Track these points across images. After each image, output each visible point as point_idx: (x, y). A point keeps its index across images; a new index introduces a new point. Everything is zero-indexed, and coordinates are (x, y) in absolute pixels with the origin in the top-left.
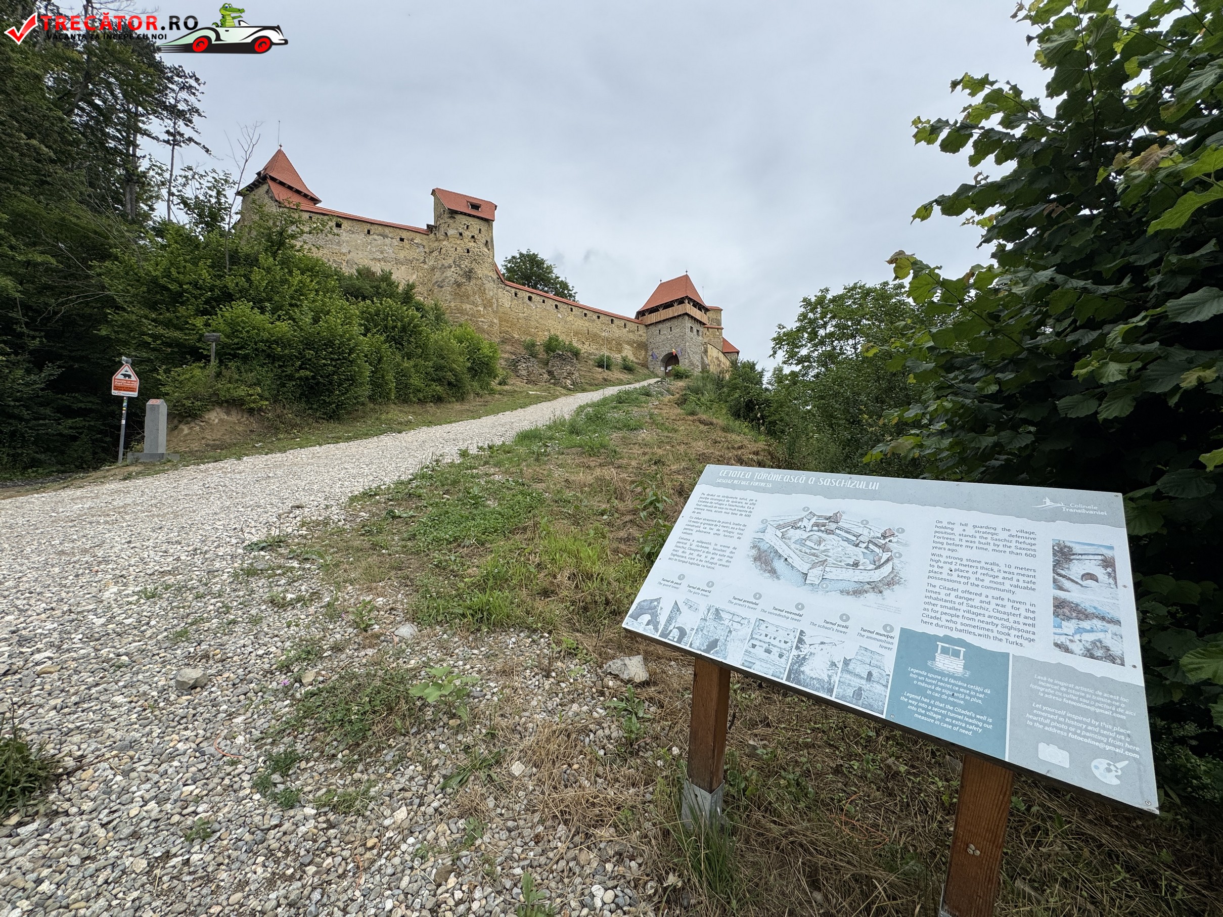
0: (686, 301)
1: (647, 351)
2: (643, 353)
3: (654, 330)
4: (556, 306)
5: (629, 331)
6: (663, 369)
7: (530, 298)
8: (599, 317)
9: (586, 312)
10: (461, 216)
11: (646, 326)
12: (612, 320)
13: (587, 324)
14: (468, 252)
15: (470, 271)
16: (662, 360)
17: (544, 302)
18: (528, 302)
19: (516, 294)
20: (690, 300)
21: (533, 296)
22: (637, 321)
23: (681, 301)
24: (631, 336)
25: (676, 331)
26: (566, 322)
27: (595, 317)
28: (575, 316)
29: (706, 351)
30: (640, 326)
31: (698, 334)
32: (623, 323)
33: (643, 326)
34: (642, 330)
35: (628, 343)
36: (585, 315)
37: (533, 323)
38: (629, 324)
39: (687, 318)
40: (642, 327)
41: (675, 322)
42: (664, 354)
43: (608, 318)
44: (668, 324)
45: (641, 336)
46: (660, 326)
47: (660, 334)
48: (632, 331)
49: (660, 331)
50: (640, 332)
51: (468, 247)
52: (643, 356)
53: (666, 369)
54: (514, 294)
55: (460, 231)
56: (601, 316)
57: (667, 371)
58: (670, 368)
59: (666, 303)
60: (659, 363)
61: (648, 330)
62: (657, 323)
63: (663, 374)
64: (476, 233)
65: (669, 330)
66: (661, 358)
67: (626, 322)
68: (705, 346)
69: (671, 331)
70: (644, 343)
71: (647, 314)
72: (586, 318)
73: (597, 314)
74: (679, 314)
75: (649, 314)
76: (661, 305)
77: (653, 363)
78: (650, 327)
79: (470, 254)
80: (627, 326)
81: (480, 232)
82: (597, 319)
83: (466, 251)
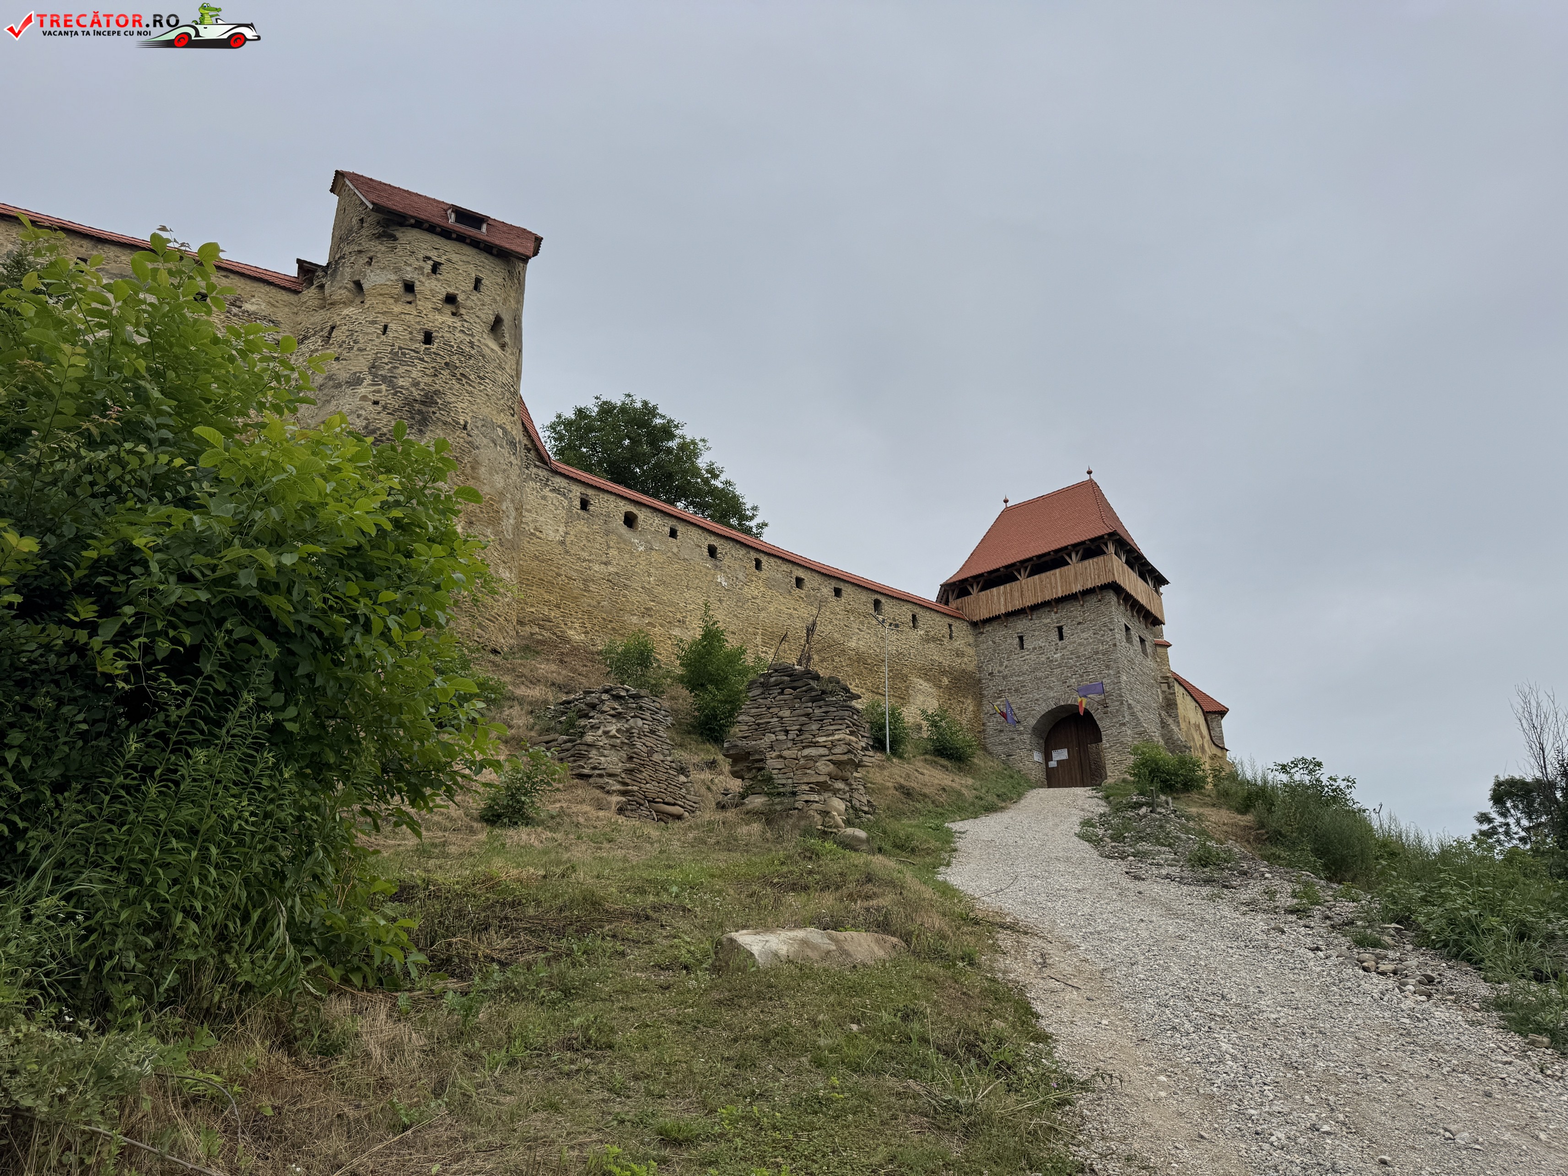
1: (979, 698)
2: (970, 705)
3: (1004, 637)
4: (712, 551)
5: (928, 639)
6: (1037, 757)
7: (630, 521)
8: (838, 592)
9: (801, 573)
10: (415, 234)
11: (975, 625)
12: (877, 604)
13: (803, 612)
14: (428, 338)
15: (429, 399)
16: (1034, 729)
17: (673, 533)
18: (624, 530)
19: (585, 504)
20: (1120, 544)
21: (642, 515)
22: (942, 608)
23: (1092, 549)
24: (935, 654)
25: (1080, 638)
26: (741, 601)
27: (827, 590)
28: (769, 584)
30: (956, 624)
31: (1144, 651)
32: (904, 613)
33: (964, 626)
34: (963, 636)
35: (926, 673)
36: (799, 582)
37: (636, 598)
38: (924, 616)
39: (1112, 598)
40: (961, 629)
41: (1075, 610)
42: (1043, 708)
43: (864, 596)
44: (1050, 619)
45: (959, 654)
46: (1021, 625)
47: (1022, 647)
48: (934, 639)
49: (1021, 639)
50: (958, 644)
51: (429, 326)
52: (970, 714)
53: (1048, 757)
54: (577, 503)
55: (408, 277)
56: (847, 590)
57: (1053, 764)
58: (1061, 755)
59: (1039, 557)
60: (1026, 737)
61: (982, 638)
62: (1010, 615)
63: (1041, 775)
64: (462, 287)
65: (1055, 635)
66: (1033, 722)
67: (917, 610)
68: (1165, 687)
69: (1061, 638)
70: (971, 675)
71: (974, 591)
72: (802, 593)
73: (834, 584)
74: (1089, 585)
75: (982, 590)
76: (1023, 562)
77: (1004, 738)
78: (988, 628)
79: (434, 347)
80: (920, 624)
81: (476, 288)
82: (832, 599)
83: (421, 337)
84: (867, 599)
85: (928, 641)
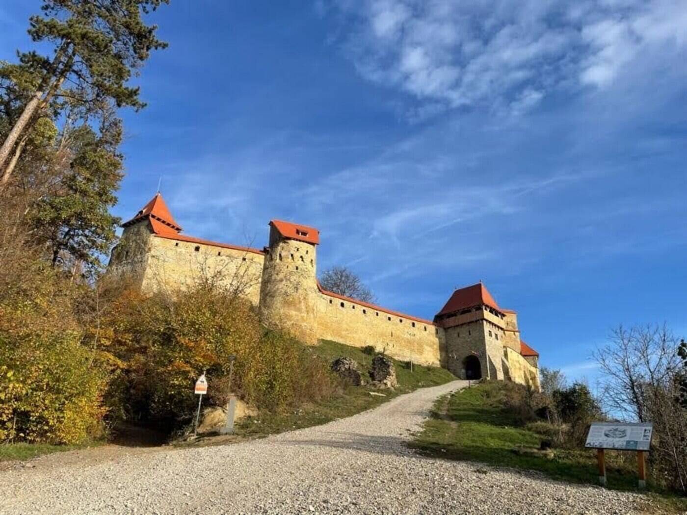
0: (484, 308)
1: (446, 352)
2: (443, 354)
3: (454, 333)
4: (364, 311)
5: (429, 334)
6: (464, 371)
7: (342, 305)
9: (389, 316)
10: (293, 241)
11: (445, 329)
12: (413, 324)
13: (391, 327)
14: (297, 268)
15: (298, 284)
16: (463, 362)
17: (354, 307)
18: (341, 308)
19: (331, 302)
20: (487, 306)
21: (345, 302)
23: (478, 308)
24: (431, 338)
25: (475, 334)
26: (372, 325)
28: (381, 319)
29: (506, 355)
31: (497, 338)
32: (422, 326)
33: (442, 329)
34: (441, 332)
36: (389, 318)
37: (344, 326)
38: (428, 326)
39: (484, 322)
41: (473, 326)
42: (464, 356)
44: (467, 328)
45: (440, 338)
46: (458, 330)
48: (432, 334)
49: (459, 334)
50: (440, 335)
51: (297, 265)
52: (443, 357)
54: (329, 301)
55: (292, 253)
56: (404, 320)
57: (468, 374)
59: (463, 309)
60: (460, 365)
61: (447, 333)
62: (455, 326)
63: (464, 376)
64: (303, 253)
65: (468, 334)
68: (505, 349)
69: (470, 334)
70: (444, 345)
72: (390, 321)
73: (400, 318)
74: (477, 319)
75: (447, 318)
76: (459, 310)
77: (453, 364)
78: (449, 330)
79: (299, 270)
80: (427, 329)
81: (307, 253)
82: (399, 322)
83: (295, 268)
84: (410, 322)
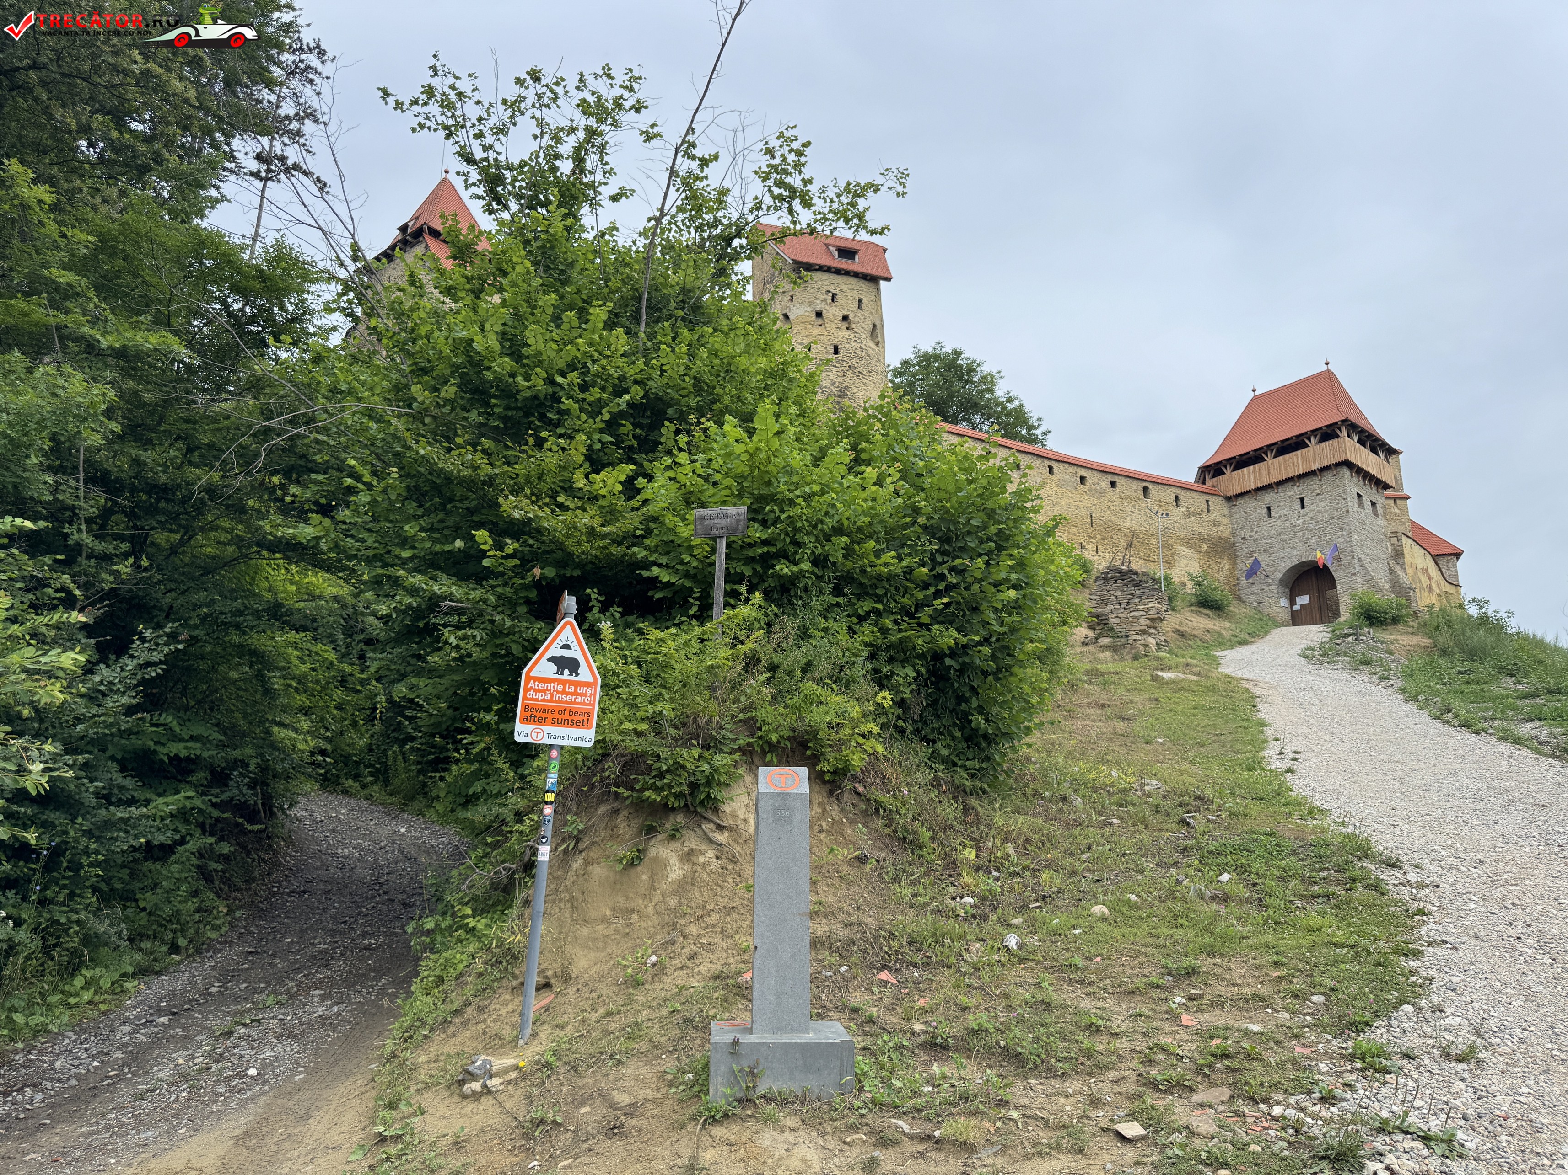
0: (1344, 432)
1: (1234, 558)
2: (1226, 564)
3: (1254, 507)
5: (1188, 514)
6: (1284, 602)
8: (1113, 484)
9: (1083, 472)
10: (818, 276)
11: (1229, 499)
12: (1145, 489)
13: (1087, 503)
14: (836, 351)
16: (1281, 581)
20: (1353, 427)
22: (1200, 487)
23: (1328, 434)
24: (1195, 525)
25: (1318, 506)
27: (1105, 484)
28: (1060, 484)
29: (1398, 555)
30: (1212, 499)
31: (1376, 514)
32: (1169, 494)
35: (1188, 542)
36: (1083, 479)
38: (1184, 495)
39: (1346, 472)
40: (1217, 504)
41: (1314, 484)
42: (1288, 564)
43: (1135, 485)
44: (1293, 492)
45: (1216, 524)
46: (1269, 498)
47: (1270, 515)
48: (1194, 514)
49: (1269, 508)
50: (1215, 515)
51: (835, 342)
52: (1226, 572)
53: (1292, 602)
55: (818, 308)
56: (1120, 481)
57: (1296, 608)
58: (1303, 600)
59: (1283, 441)
60: (1274, 588)
61: (1235, 509)
62: (1258, 490)
63: (1287, 617)
64: (850, 307)
65: (1297, 505)
66: (1279, 575)
67: (1179, 492)
68: (1394, 540)
69: (1303, 507)
70: (1226, 540)
71: (1228, 471)
72: (1085, 488)
73: (1110, 478)
74: (1326, 464)
75: (1235, 470)
76: (1269, 446)
77: (1255, 589)
78: (1240, 501)
79: (840, 356)
80: (1182, 502)
81: (860, 307)
82: (1109, 489)
83: (832, 350)
84: (1138, 486)
85: (1189, 516)
